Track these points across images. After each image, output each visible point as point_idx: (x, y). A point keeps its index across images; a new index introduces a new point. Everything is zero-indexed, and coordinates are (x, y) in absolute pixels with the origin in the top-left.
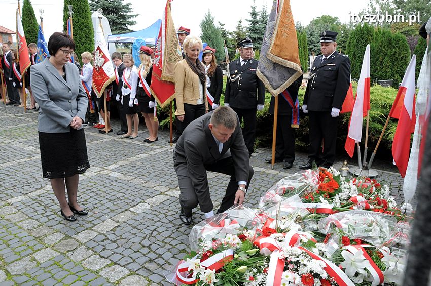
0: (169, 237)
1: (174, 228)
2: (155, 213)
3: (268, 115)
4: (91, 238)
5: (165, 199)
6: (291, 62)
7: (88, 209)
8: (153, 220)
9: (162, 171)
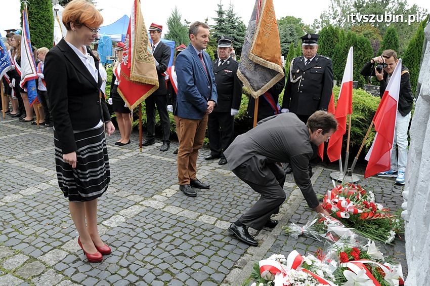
0: (149, 255)
1: (153, 244)
2: (131, 226)
3: (244, 117)
4: (61, 259)
5: (141, 210)
6: (272, 63)
7: (54, 224)
8: (129, 235)
9: (135, 178)
